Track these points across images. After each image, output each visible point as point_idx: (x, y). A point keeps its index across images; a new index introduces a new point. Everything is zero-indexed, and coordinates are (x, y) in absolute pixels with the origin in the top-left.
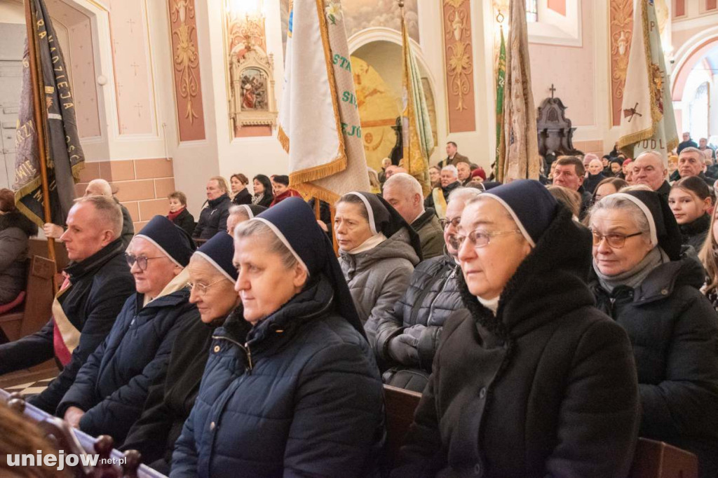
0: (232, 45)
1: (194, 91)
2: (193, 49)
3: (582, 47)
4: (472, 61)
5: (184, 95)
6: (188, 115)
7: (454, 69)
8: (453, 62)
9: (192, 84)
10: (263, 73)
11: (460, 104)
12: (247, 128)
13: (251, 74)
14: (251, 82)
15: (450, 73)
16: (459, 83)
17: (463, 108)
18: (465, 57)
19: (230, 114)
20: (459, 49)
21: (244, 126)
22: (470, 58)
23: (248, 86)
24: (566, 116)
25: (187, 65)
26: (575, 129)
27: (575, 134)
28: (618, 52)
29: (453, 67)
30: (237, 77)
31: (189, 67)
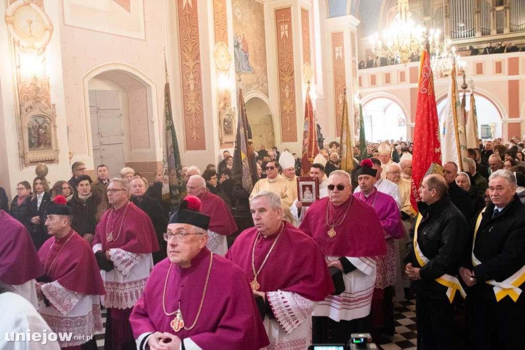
0: (220, 103)
1: (198, 126)
2: (199, 105)
3: (324, 100)
4: (295, 108)
5: (191, 127)
6: (194, 137)
7: (285, 111)
8: (285, 108)
9: (198, 122)
10: (231, 117)
11: (288, 129)
12: (227, 144)
13: (227, 117)
14: (227, 121)
15: (283, 113)
16: (288, 118)
17: (290, 131)
18: (292, 106)
19: (219, 138)
20: (288, 102)
21: (226, 143)
22: (294, 106)
23: (226, 123)
24: (321, 133)
25: (194, 112)
26: (324, 139)
27: (324, 141)
28: (339, 102)
29: (285, 110)
30: (222, 120)
31: (195, 113)
